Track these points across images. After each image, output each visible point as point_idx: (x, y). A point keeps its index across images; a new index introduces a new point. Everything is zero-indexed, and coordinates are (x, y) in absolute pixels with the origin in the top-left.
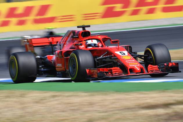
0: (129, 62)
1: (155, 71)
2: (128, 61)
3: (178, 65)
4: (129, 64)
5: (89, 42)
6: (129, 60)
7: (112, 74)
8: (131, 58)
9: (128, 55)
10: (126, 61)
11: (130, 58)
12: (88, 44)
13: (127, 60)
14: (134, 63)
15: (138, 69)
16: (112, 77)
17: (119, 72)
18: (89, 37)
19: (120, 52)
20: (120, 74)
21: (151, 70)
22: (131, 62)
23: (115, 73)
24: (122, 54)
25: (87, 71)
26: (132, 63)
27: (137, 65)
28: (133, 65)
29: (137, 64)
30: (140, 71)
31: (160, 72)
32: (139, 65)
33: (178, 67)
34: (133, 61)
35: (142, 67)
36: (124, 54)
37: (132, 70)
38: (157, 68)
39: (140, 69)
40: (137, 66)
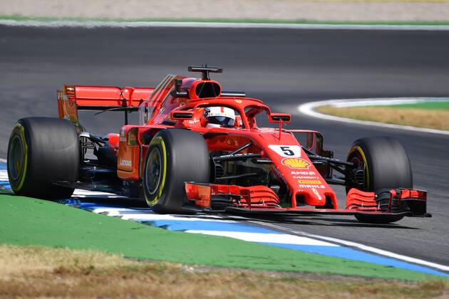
0: (300, 175)
1: (364, 206)
2: (298, 173)
3: (426, 199)
4: (300, 182)
5: (215, 111)
6: (302, 170)
7: (248, 202)
8: (306, 166)
9: (302, 157)
10: (293, 173)
11: (304, 166)
12: (210, 115)
13: (296, 170)
14: (312, 179)
15: (320, 198)
16: (248, 209)
17: (269, 199)
18: (216, 100)
19: (282, 148)
20: (270, 204)
21: (355, 202)
22: (305, 176)
23: (257, 200)
24: (286, 154)
25: (188, 188)
26: (306, 179)
27: (319, 185)
28: (308, 186)
29: (320, 182)
30: (325, 202)
31: (378, 211)
32: (323, 187)
33: (425, 203)
34: (311, 176)
35: (330, 193)
36: (292, 154)
37: (304, 198)
38: (372, 200)
39: (325, 197)
40: (318, 190)
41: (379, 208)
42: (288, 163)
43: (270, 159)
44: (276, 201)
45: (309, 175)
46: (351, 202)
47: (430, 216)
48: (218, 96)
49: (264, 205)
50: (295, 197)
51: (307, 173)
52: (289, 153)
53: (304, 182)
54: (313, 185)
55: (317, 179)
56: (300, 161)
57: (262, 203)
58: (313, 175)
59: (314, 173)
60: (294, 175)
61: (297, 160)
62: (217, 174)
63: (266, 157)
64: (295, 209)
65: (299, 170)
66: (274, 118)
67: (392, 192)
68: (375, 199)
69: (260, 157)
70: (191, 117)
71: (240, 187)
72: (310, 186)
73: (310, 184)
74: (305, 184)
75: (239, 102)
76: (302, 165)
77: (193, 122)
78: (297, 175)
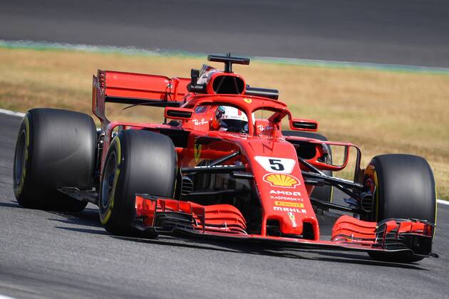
0: (281, 195)
2: (279, 192)
3: (432, 235)
4: (276, 203)
6: (286, 190)
7: (202, 223)
8: (293, 185)
9: (293, 173)
10: (272, 192)
11: (290, 185)
12: (224, 117)
13: (276, 189)
14: (294, 201)
16: (201, 232)
17: (233, 222)
19: (271, 162)
20: (234, 228)
21: (342, 233)
22: (287, 196)
24: (274, 168)
25: (138, 202)
27: (300, 209)
28: (285, 209)
29: (302, 206)
30: (301, 230)
31: (374, 246)
32: (304, 211)
33: (431, 239)
34: (295, 197)
35: (313, 220)
36: (281, 168)
38: (371, 231)
39: (302, 224)
40: (296, 214)
41: (376, 242)
42: (270, 179)
43: (252, 174)
44: (241, 225)
45: (292, 196)
46: (339, 233)
47: (436, 256)
48: (241, 93)
49: (227, 229)
50: (265, 222)
51: (291, 194)
52: (277, 167)
53: (282, 204)
54: (292, 208)
55: (300, 202)
56: (288, 178)
57: (224, 226)
58: (298, 197)
59: (299, 194)
60: (273, 195)
61: (283, 177)
62: (184, 189)
63: (249, 170)
64: (264, 237)
65: (281, 189)
66: (295, 124)
67: (387, 223)
68: (376, 230)
69: (244, 170)
70: (190, 116)
71: (193, 204)
72: (287, 209)
73: (289, 207)
74: (283, 207)
75: (248, 101)
76: (288, 183)
77: (199, 124)
78: (277, 195)
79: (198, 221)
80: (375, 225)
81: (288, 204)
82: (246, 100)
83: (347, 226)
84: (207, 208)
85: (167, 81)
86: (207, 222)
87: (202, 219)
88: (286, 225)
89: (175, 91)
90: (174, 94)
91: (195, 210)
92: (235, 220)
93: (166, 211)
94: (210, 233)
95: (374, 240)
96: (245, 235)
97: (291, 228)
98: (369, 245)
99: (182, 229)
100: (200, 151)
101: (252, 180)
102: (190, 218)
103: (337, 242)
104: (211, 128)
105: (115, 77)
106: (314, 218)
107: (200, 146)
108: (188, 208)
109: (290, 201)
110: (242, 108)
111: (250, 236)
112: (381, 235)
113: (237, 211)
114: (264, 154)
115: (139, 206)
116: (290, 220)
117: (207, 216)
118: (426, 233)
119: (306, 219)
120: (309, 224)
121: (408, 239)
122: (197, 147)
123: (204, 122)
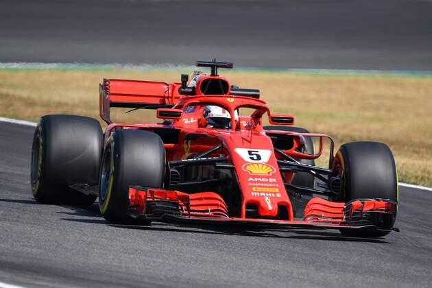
0: (258, 182)
2: (256, 179)
3: (393, 212)
6: (262, 177)
7: (188, 209)
8: (269, 173)
9: (269, 162)
10: (251, 179)
11: (267, 172)
12: (211, 115)
13: (254, 177)
14: (269, 187)
15: (270, 208)
16: (187, 217)
17: (216, 208)
19: (250, 153)
20: (217, 213)
21: (314, 213)
24: (252, 158)
25: (131, 193)
27: (275, 193)
28: (262, 194)
29: (277, 190)
30: (276, 212)
31: (342, 223)
32: (278, 195)
33: (394, 215)
34: (270, 182)
35: (287, 203)
36: (259, 158)
38: (339, 211)
39: (277, 206)
40: (271, 198)
41: (344, 220)
42: (249, 168)
43: (233, 164)
44: (223, 209)
45: (268, 182)
46: (310, 213)
47: (398, 230)
48: (226, 94)
49: (211, 213)
50: (244, 206)
51: (267, 180)
52: (255, 157)
53: (259, 189)
54: (268, 193)
55: (276, 187)
56: (265, 167)
57: (208, 211)
58: (273, 183)
60: (251, 182)
61: (261, 166)
62: (172, 180)
63: (230, 161)
64: (243, 219)
65: (258, 177)
66: (274, 120)
67: (353, 203)
68: (344, 210)
69: (226, 161)
70: (179, 116)
71: (179, 193)
72: (264, 194)
73: (265, 192)
74: (260, 192)
75: (231, 100)
76: (265, 171)
77: (189, 122)
78: (255, 182)
79: (184, 208)
80: (343, 205)
81: (264, 189)
82: (228, 99)
83: (318, 207)
84: (191, 196)
85: (166, 86)
86: (191, 208)
87: (188, 205)
88: (263, 208)
89: (172, 95)
90: (171, 97)
91: (181, 198)
92: (217, 205)
93: (155, 200)
94: (196, 218)
95: (342, 218)
96: (227, 218)
97: (267, 210)
98: (338, 223)
99: (171, 215)
100: (189, 146)
101: (233, 170)
102: (177, 205)
103: (309, 221)
104: (200, 126)
105: (119, 84)
106: (288, 201)
107: (190, 141)
108: (175, 197)
109: (266, 187)
110: (225, 107)
111: (231, 219)
112: (347, 214)
113: (219, 197)
114: (243, 146)
115: (132, 196)
116: (266, 204)
117: (192, 203)
118: (387, 210)
119: (281, 202)
120: (284, 206)
121: (373, 216)
122: (187, 142)
123: (192, 120)
